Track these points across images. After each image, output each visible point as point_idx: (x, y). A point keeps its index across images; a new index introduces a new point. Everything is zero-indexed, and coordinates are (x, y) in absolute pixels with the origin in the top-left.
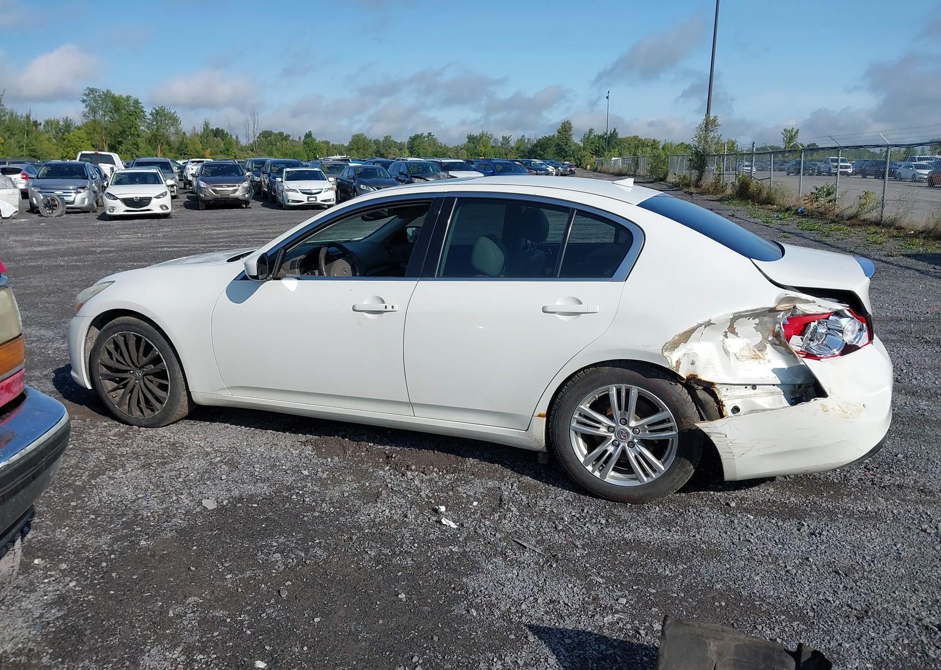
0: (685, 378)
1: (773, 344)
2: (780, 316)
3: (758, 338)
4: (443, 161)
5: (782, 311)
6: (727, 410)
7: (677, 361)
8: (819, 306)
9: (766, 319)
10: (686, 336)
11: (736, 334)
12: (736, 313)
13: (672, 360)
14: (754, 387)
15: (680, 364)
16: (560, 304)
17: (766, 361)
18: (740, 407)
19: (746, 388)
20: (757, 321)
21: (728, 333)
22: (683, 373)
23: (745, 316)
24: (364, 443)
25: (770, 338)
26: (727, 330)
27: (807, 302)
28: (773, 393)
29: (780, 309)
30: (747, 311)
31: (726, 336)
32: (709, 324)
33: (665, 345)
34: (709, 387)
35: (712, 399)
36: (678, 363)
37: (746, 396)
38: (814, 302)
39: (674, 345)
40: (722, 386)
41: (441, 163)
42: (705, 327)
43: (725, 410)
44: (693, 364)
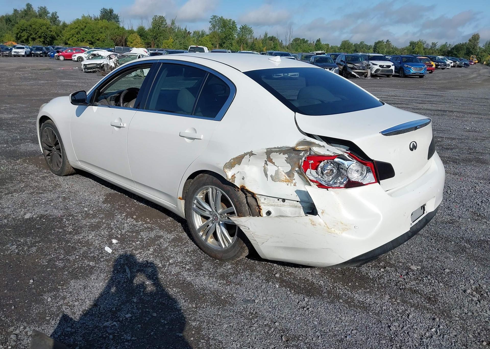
0: (239, 187)
1: (298, 173)
2: (302, 154)
3: (288, 168)
4: (370, 55)
5: (303, 151)
6: (264, 213)
7: (233, 176)
8: (328, 150)
9: (293, 155)
10: (238, 160)
11: (274, 163)
12: (268, 149)
13: (229, 174)
14: (284, 200)
15: (235, 177)
16: (188, 132)
17: (292, 184)
18: (273, 212)
19: (278, 200)
20: (286, 156)
21: (267, 162)
22: (238, 183)
23: (276, 152)
24: (133, 200)
25: (297, 169)
26: (267, 160)
27: (319, 146)
28: (296, 206)
29: (299, 149)
30: (275, 148)
31: (266, 163)
32: (251, 154)
33: (225, 164)
34: (253, 195)
35: (255, 204)
36: (233, 177)
37: (278, 206)
38: (324, 147)
39: (231, 165)
40: (261, 196)
41: (369, 56)
42: (250, 156)
43: (261, 212)
44: (243, 179)
